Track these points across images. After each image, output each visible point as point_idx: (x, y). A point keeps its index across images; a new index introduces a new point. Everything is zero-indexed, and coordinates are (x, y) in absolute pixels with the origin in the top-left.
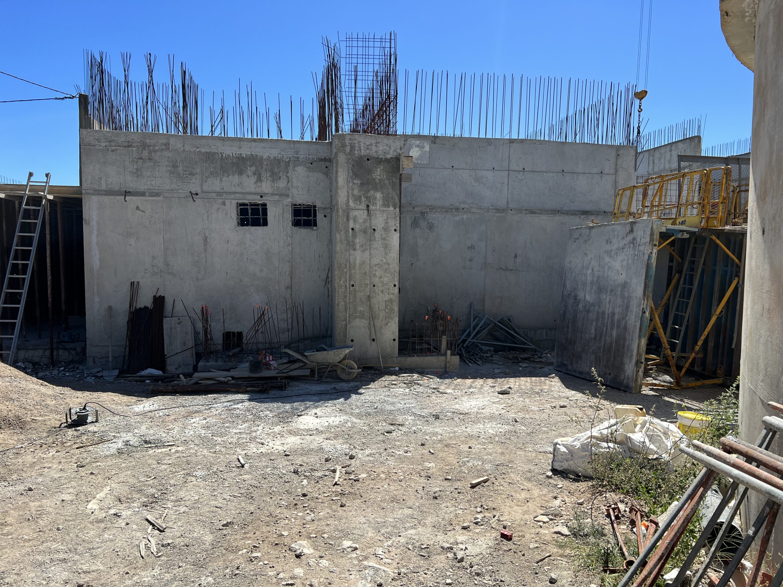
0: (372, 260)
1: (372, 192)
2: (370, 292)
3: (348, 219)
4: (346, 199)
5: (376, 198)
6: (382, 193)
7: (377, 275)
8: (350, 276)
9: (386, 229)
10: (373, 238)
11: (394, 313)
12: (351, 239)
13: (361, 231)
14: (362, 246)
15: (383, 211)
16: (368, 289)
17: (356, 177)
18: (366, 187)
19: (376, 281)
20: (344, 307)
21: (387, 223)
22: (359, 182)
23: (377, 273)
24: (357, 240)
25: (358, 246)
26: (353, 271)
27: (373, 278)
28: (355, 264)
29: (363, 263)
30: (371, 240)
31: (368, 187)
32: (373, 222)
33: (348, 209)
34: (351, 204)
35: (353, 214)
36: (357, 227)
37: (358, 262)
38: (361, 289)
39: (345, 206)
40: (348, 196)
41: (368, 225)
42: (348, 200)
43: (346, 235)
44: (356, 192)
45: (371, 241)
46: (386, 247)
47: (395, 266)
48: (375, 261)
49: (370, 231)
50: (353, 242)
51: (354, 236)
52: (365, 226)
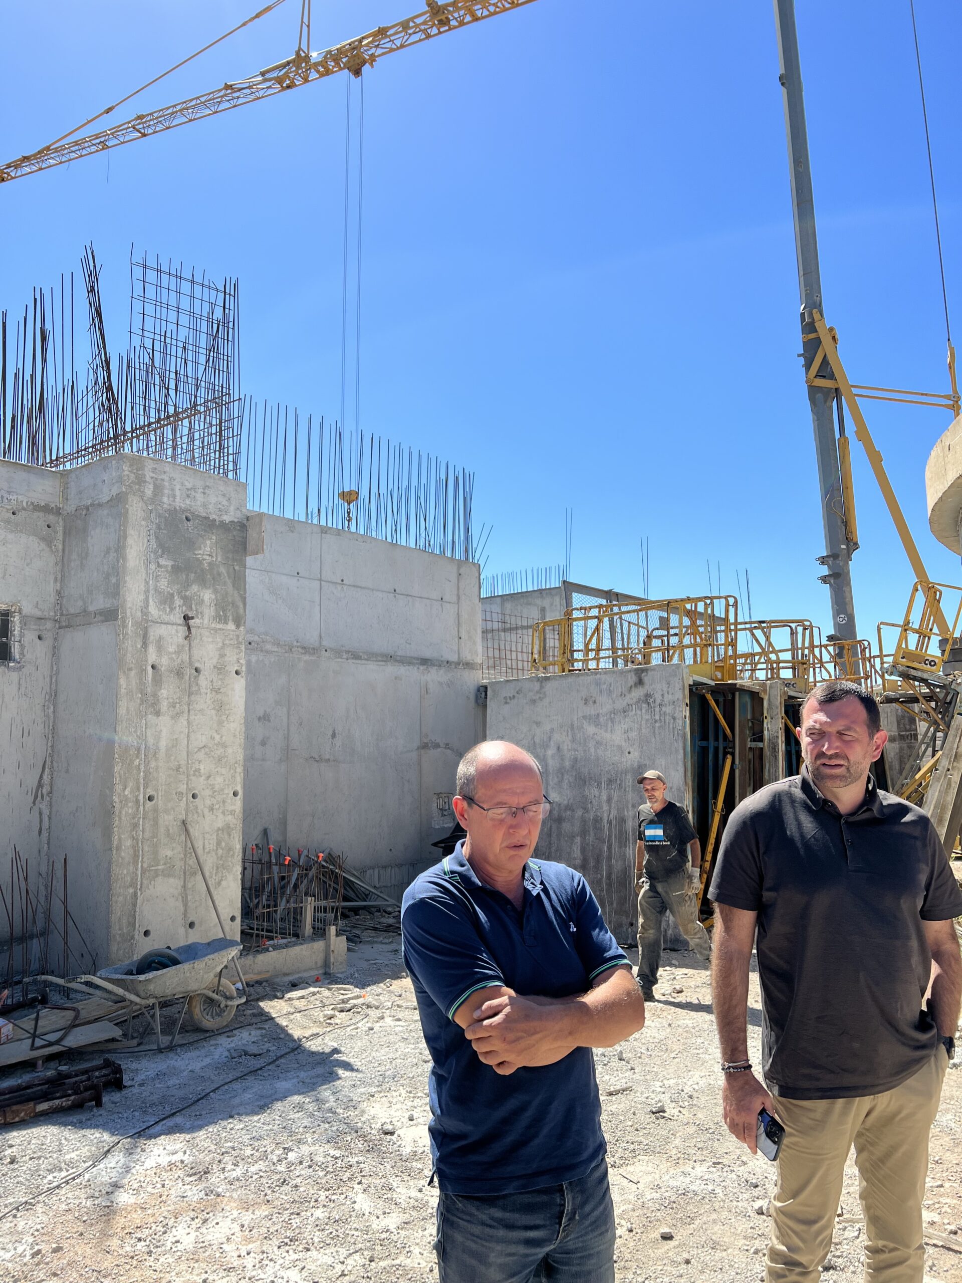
0: (192, 736)
1: (195, 588)
2: (187, 810)
3: (145, 644)
4: (142, 597)
5: (203, 601)
6: (215, 592)
7: (202, 771)
8: (147, 773)
9: (220, 669)
10: (194, 689)
11: (233, 856)
12: (149, 690)
13: (171, 671)
14: (173, 705)
15: (216, 630)
16: (183, 804)
17: (163, 552)
18: (184, 577)
19: (199, 784)
20: (131, 851)
21: (222, 656)
22: (170, 563)
23: (202, 767)
24: (164, 693)
25: (164, 706)
26: (153, 764)
27: (193, 778)
28: (158, 748)
29: (175, 743)
30: (191, 692)
31: (187, 575)
32: (196, 653)
33: (147, 621)
34: (153, 610)
35: (155, 632)
36: (164, 662)
37: (163, 744)
38: (170, 805)
39: (139, 614)
40: (147, 592)
41: (186, 657)
42: (146, 600)
43: (141, 679)
44: (163, 584)
45: (190, 694)
46: (220, 707)
47: (236, 752)
48: (200, 739)
49: (188, 672)
50: (155, 695)
51: (158, 681)
52: (179, 661)
